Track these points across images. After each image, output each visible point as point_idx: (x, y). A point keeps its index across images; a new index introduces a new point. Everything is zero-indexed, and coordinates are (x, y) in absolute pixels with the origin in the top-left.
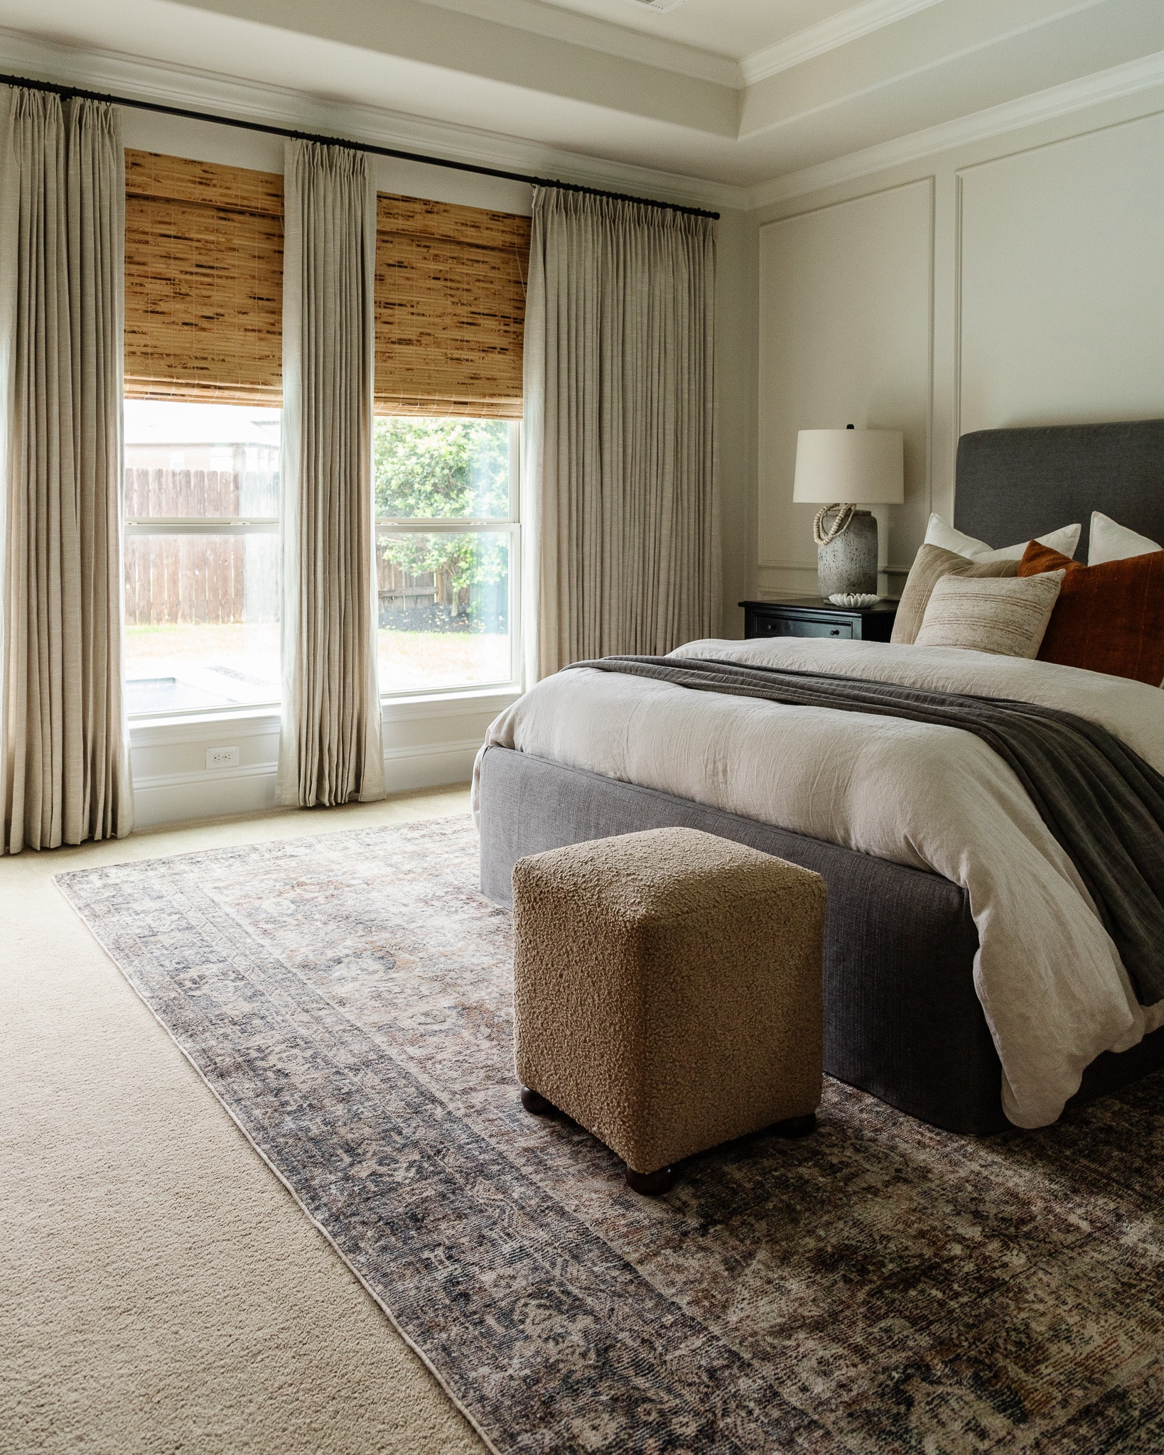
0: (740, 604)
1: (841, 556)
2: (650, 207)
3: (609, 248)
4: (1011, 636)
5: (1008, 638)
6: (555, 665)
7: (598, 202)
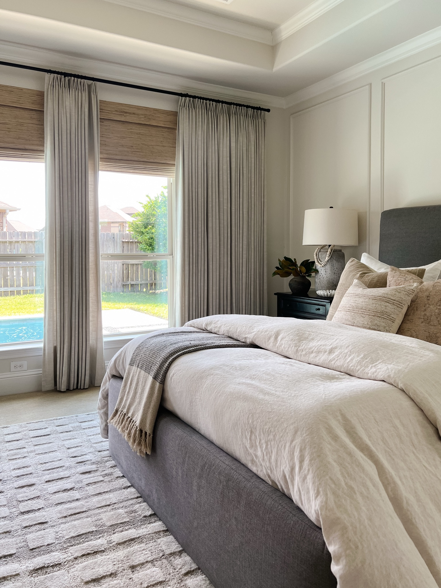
0: (275, 294)
1: (329, 271)
2: (238, 107)
3: (210, 125)
4: (384, 321)
5: (383, 322)
6: (187, 319)
7: (204, 103)
